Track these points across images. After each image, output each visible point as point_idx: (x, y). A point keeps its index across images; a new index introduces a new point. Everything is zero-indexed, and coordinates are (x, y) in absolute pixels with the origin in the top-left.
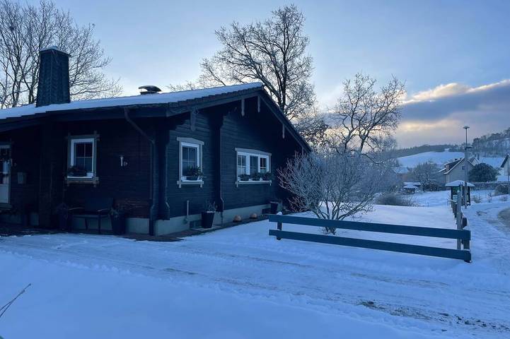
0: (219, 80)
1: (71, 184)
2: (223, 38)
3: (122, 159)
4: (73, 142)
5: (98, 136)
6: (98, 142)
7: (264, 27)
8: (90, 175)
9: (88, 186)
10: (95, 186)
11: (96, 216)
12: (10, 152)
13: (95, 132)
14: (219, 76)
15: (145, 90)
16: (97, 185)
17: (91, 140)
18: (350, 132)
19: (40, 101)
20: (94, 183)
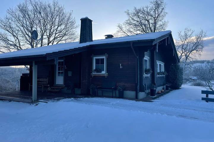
0: (125, 33)
1: (93, 76)
2: (128, 14)
3: (121, 65)
4: (95, 58)
5: (108, 55)
6: (107, 58)
7: (145, 9)
8: (103, 72)
9: (103, 77)
10: (106, 77)
11: (111, 90)
12: (64, 63)
13: (106, 54)
14: (124, 30)
15: (106, 37)
16: (107, 76)
17: (104, 57)
18: (182, 54)
19: (82, 41)
20: (106, 76)
